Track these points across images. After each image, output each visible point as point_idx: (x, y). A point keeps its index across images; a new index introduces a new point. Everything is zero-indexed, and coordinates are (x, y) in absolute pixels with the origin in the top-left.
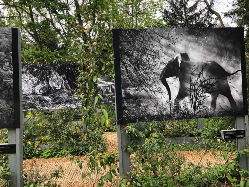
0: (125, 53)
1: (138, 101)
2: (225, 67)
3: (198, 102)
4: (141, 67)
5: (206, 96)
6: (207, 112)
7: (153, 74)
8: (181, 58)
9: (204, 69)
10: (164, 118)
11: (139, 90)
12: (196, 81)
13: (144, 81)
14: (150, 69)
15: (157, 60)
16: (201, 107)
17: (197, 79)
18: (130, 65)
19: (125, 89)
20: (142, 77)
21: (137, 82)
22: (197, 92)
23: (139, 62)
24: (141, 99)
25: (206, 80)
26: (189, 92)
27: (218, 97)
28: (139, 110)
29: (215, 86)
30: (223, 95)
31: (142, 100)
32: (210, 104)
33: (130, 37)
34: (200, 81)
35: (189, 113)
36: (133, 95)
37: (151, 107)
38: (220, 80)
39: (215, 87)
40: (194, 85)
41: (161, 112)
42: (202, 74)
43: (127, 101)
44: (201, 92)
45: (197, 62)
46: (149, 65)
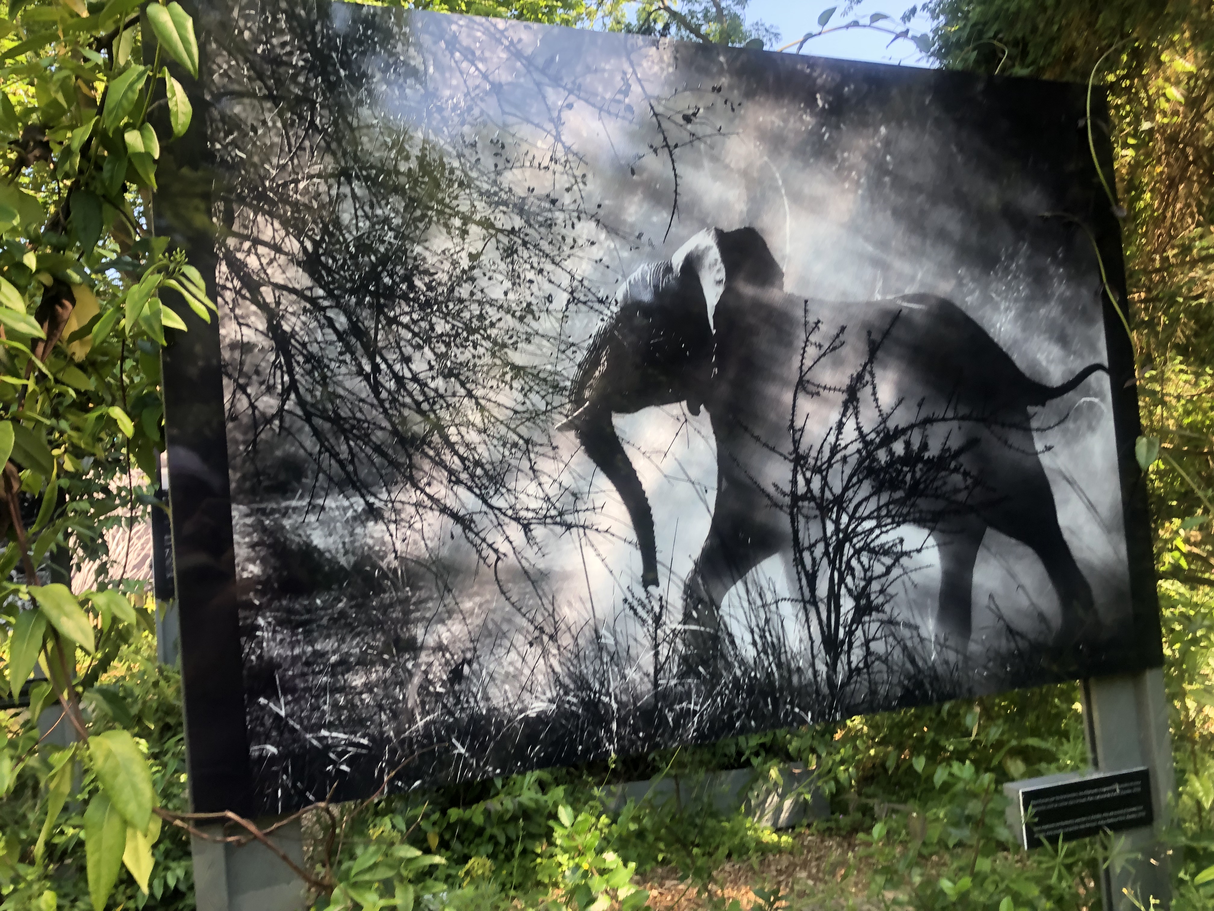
0: (262, 197)
1: (385, 608)
2: (1015, 342)
3: (849, 591)
4: (405, 319)
5: (906, 547)
6: (913, 662)
7: (516, 384)
8: (720, 266)
9: (880, 354)
10: (609, 730)
11: (397, 512)
12: (832, 439)
13: (436, 438)
14: (489, 337)
15: (541, 271)
16: (874, 626)
17: (840, 425)
18: (313, 301)
19: (263, 512)
20: (418, 404)
21: (378, 449)
22: (845, 519)
23: (387, 280)
24: (414, 588)
25: (898, 433)
26: (784, 521)
27: (981, 554)
28: (402, 684)
29: (956, 470)
30: (1011, 534)
31: (423, 594)
32: (933, 606)
33: (311, 68)
34: (862, 436)
35: (795, 679)
36: (343, 561)
37: (502, 651)
38: (984, 433)
39: (957, 479)
40: (817, 470)
41: (582, 683)
42: (869, 389)
43: (290, 611)
44: (869, 517)
45: (832, 297)
46: (480, 303)
